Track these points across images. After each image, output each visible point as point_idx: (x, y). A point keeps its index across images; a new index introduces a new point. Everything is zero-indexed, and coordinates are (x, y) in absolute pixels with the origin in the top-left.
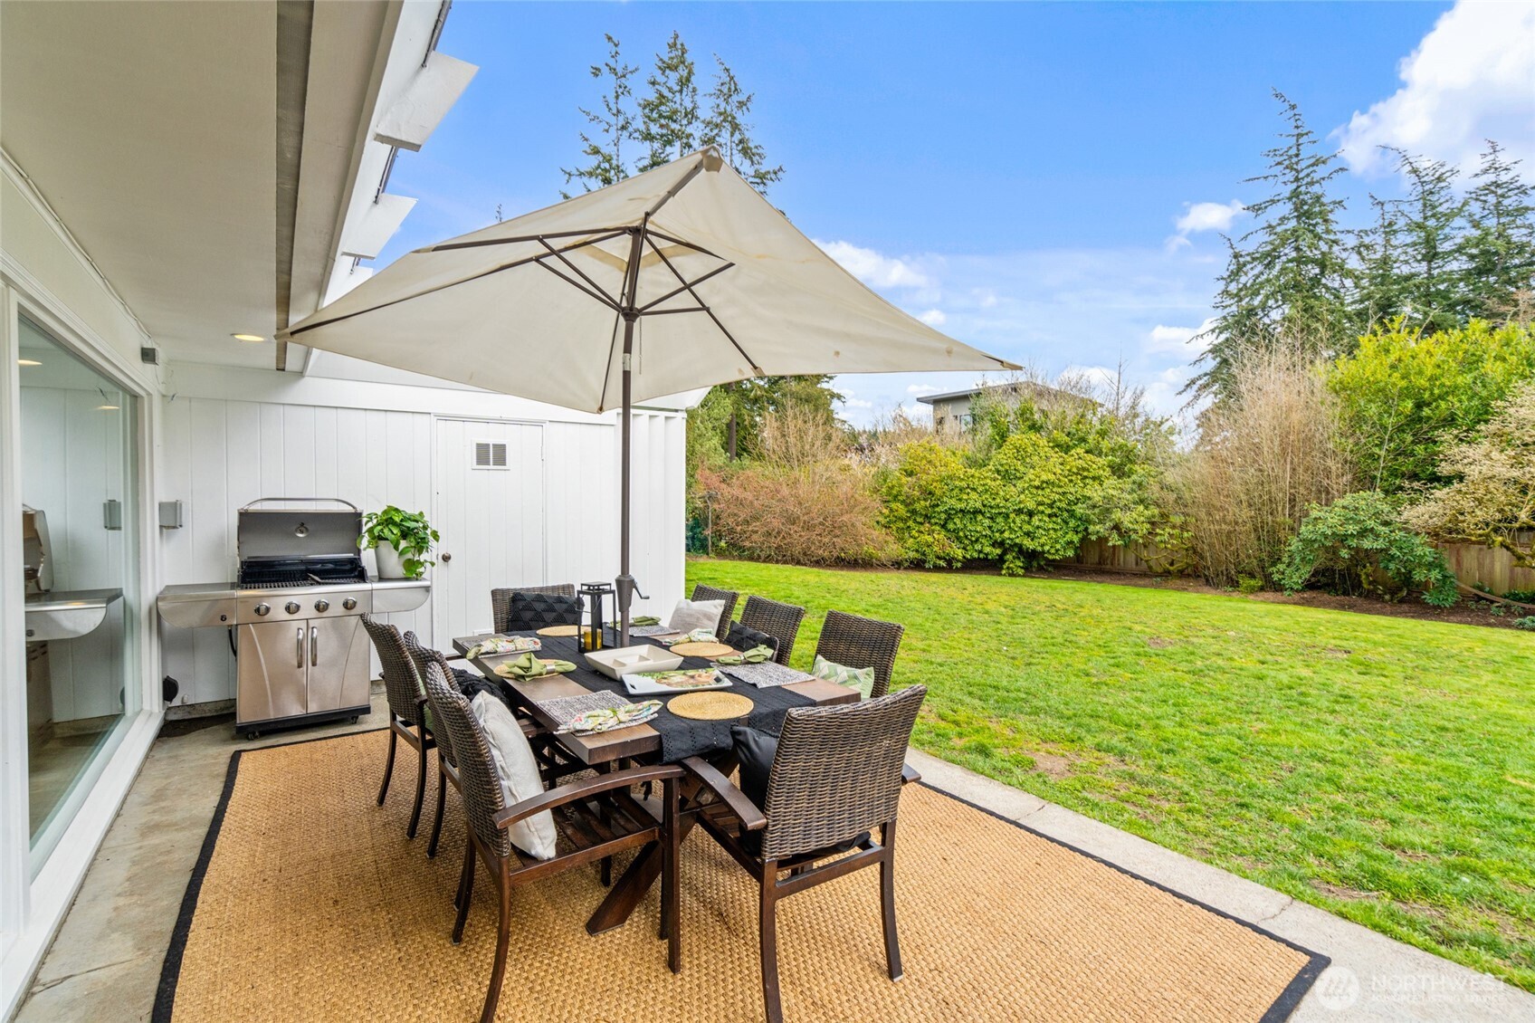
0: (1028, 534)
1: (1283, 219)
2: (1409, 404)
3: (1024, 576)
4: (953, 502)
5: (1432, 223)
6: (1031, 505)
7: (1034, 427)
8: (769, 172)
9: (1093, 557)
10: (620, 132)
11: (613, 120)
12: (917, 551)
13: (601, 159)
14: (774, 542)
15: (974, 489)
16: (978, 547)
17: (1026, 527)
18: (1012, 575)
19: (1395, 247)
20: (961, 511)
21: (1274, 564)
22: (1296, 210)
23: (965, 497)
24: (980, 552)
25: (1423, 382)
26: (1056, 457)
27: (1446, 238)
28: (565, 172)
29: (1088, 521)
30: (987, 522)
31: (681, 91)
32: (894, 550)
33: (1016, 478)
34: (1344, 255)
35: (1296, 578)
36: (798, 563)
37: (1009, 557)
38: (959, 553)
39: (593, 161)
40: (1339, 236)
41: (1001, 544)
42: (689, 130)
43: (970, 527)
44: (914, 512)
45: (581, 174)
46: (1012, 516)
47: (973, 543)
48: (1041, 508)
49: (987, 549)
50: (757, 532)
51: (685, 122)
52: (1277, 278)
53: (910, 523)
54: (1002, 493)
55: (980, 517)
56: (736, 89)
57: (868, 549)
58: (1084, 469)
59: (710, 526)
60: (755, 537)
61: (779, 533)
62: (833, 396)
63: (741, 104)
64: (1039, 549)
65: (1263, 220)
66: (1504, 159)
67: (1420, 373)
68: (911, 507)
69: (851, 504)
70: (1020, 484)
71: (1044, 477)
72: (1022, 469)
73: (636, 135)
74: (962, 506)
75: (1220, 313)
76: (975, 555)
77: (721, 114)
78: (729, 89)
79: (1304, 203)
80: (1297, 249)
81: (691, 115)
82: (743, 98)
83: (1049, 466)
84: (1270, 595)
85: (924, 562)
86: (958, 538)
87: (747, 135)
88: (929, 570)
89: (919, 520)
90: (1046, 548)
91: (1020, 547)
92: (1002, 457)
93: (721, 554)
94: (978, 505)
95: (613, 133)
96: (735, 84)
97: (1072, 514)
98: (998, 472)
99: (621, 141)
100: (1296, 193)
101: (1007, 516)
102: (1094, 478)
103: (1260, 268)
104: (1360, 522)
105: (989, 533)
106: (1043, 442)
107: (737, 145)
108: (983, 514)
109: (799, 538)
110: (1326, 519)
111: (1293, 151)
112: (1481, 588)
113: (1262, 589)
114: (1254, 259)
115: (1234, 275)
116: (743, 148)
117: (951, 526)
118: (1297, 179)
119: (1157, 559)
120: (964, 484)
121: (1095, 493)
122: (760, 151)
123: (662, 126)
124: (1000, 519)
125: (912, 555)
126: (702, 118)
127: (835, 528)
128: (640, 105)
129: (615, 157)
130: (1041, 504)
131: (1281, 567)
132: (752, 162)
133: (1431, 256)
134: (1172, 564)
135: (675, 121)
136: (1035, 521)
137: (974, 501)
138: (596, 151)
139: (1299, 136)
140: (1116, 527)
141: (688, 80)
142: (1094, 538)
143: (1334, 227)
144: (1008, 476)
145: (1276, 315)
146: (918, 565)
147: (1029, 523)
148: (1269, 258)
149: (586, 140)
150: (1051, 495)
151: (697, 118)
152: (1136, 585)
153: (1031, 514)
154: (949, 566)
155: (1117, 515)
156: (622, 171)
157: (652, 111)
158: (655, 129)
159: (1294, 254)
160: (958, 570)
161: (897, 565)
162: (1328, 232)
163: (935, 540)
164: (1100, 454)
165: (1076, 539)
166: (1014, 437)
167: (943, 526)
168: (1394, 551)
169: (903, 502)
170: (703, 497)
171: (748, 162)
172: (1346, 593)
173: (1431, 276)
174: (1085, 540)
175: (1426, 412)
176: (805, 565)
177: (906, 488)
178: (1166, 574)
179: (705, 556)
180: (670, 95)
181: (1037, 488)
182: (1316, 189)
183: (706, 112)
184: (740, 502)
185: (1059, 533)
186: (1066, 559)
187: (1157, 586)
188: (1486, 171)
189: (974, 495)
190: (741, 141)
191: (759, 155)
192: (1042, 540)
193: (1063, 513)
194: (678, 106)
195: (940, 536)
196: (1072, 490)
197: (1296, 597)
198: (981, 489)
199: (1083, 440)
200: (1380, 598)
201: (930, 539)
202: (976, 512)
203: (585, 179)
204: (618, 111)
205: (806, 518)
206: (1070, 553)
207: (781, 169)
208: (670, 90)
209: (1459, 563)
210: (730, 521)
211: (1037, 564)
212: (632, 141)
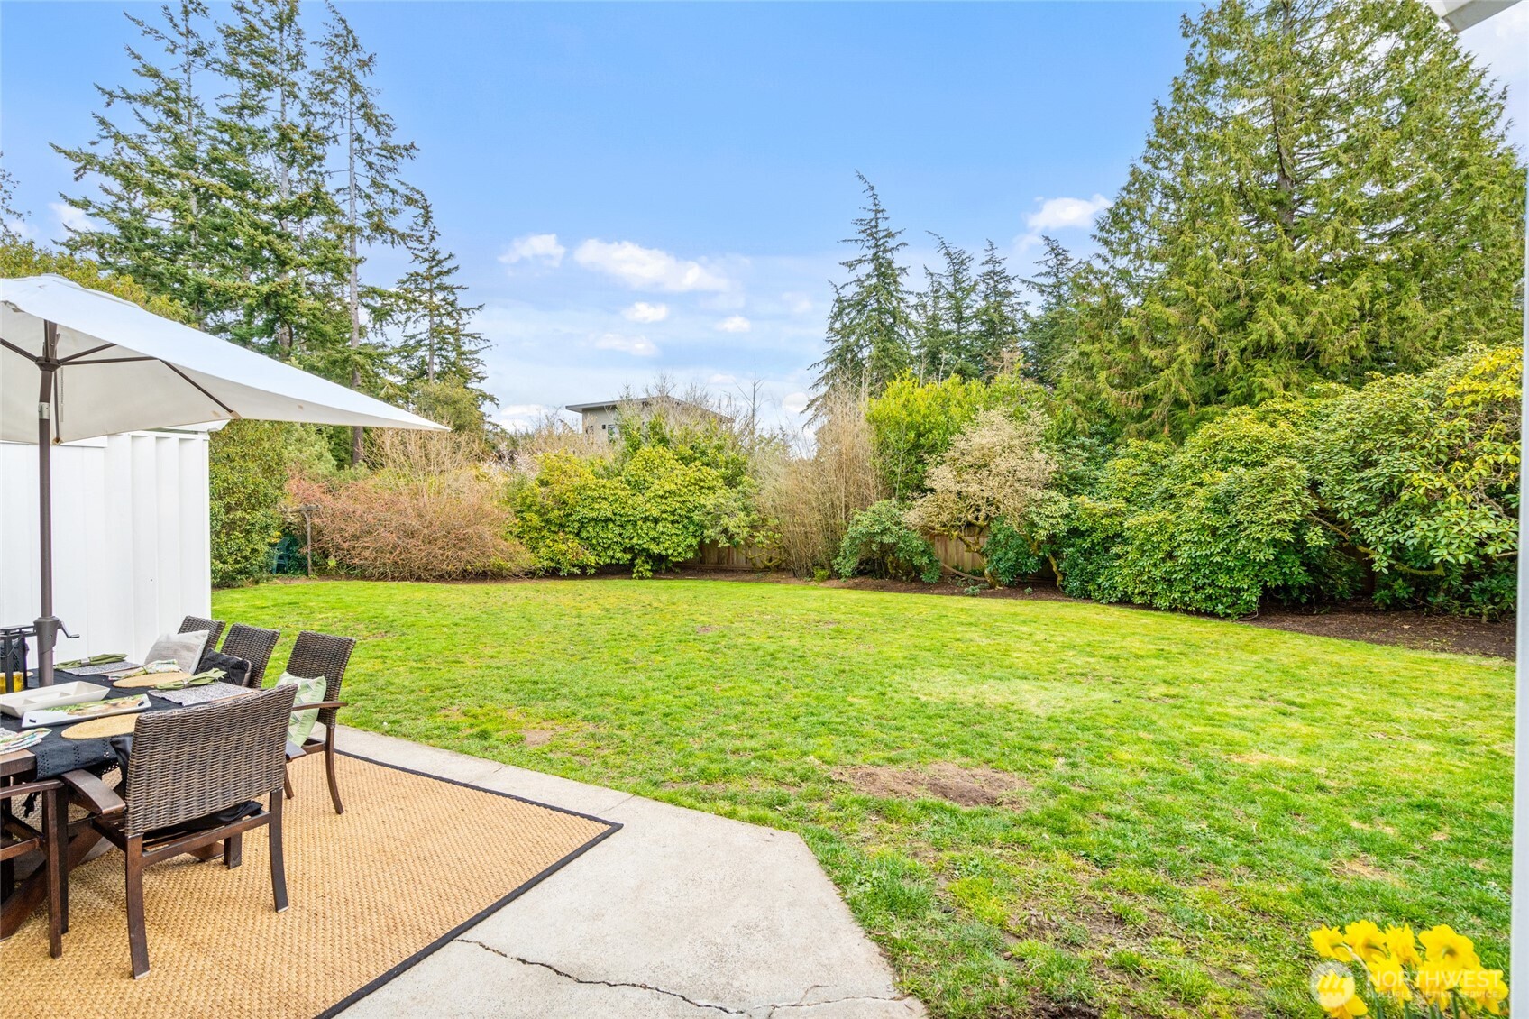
0: (654, 539)
1: (869, 276)
2: (912, 434)
3: (652, 578)
4: (585, 511)
5: (959, 294)
6: (656, 513)
7: (664, 441)
8: (399, 147)
9: (713, 558)
10: (191, 58)
11: (181, 40)
12: (552, 560)
13: (163, 85)
14: (388, 559)
15: (605, 499)
16: (610, 553)
17: (653, 534)
18: (641, 578)
19: (941, 309)
20: (594, 519)
21: (836, 557)
22: (876, 270)
23: (597, 506)
24: (613, 557)
25: (919, 419)
26: (681, 469)
27: (969, 307)
28: (104, 92)
29: (703, 527)
30: (617, 529)
31: (281, 29)
32: (527, 559)
33: (645, 488)
34: (908, 311)
35: (847, 566)
36: (419, 579)
37: (638, 561)
38: (592, 560)
39: (150, 86)
40: (905, 296)
41: (631, 549)
42: (293, 77)
43: (602, 535)
44: (548, 521)
45: (129, 98)
46: (640, 523)
47: (605, 549)
48: (664, 515)
49: (618, 555)
50: (368, 547)
51: (287, 66)
52: (866, 322)
53: (545, 532)
54: (630, 502)
55: (611, 525)
56: (355, 46)
57: (496, 560)
58: (701, 481)
59: (309, 542)
60: (366, 553)
61: (395, 547)
62: (485, 397)
63: (363, 64)
64: (664, 553)
65: (853, 276)
66: (998, 255)
67: (919, 412)
68: (546, 517)
69: (479, 515)
70: (648, 494)
71: (667, 488)
72: (650, 479)
73: (217, 66)
74: (594, 514)
75: (830, 347)
76: (608, 561)
77: (335, 69)
78: (345, 41)
79: (881, 265)
80: (878, 301)
81: (296, 60)
82: (365, 57)
83: (673, 476)
84: (834, 582)
85: (559, 570)
86: (592, 545)
87: (371, 100)
88: (563, 578)
89: (553, 529)
90: (670, 552)
91: (647, 550)
92: (633, 468)
93: (324, 573)
94: (609, 514)
95: (181, 57)
96: (354, 39)
97: (691, 521)
98: (629, 482)
99: (193, 69)
100: (875, 257)
101: (635, 524)
102: (709, 488)
103: (854, 314)
104: (882, 523)
105: (619, 539)
106: (669, 455)
107: (359, 109)
108: (614, 522)
109: (419, 553)
110: (863, 521)
111: (873, 223)
112: (957, 568)
113: (829, 578)
114: (850, 306)
115: (837, 316)
116: (366, 113)
117: (584, 534)
118: (876, 246)
119: (760, 557)
120: (596, 494)
121: (709, 501)
122: (388, 121)
123: (254, 64)
124: (629, 527)
125: (546, 563)
126: (310, 68)
127: (461, 541)
128: (221, 31)
129: (184, 87)
130: (665, 512)
131: (839, 559)
132: (378, 131)
133: (959, 319)
134: (770, 560)
135: (273, 63)
136: (660, 527)
137: (605, 510)
138: (155, 74)
139: (877, 211)
140: (725, 531)
141: (290, 18)
142: (707, 541)
143: (900, 288)
144: (637, 486)
145: (866, 353)
146: (553, 573)
147: (655, 529)
148: (860, 305)
149: (139, 58)
150: (672, 503)
151: (304, 67)
152: (743, 581)
153: (656, 521)
154: (583, 573)
155: (725, 520)
156: (197, 106)
157: (240, 42)
158: (244, 65)
159: (876, 305)
160: (592, 576)
161: (531, 574)
162: (897, 291)
163: (569, 548)
164: (717, 467)
165: (695, 542)
166: (645, 450)
167: (578, 534)
168: (901, 544)
169: (537, 512)
170: (299, 511)
171: (372, 131)
172: (881, 577)
173: (960, 334)
174: (701, 543)
175: (922, 440)
176: (427, 580)
177: (539, 499)
178: (766, 570)
179: (303, 577)
180: (266, 30)
181: (661, 497)
182: (889, 255)
183: (315, 59)
184: (346, 516)
185: (681, 538)
186: (686, 561)
187: (758, 580)
188: (987, 262)
189: (605, 505)
190: (363, 106)
191: (388, 126)
192: (666, 545)
193: (683, 519)
194: (276, 45)
195: (574, 543)
196: (691, 499)
197: (851, 582)
198: (611, 498)
199: (703, 453)
200: (900, 580)
201: (564, 548)
202: (607, 520)
203: (137, 105)
204: (189, 32)
205: (426, 531)
206: (691, 555)
207: (412, 146)
208: (266, 23)
209: (946, 550)
210: (336, 536)
211: (663, 567)
212: (209, 72)
